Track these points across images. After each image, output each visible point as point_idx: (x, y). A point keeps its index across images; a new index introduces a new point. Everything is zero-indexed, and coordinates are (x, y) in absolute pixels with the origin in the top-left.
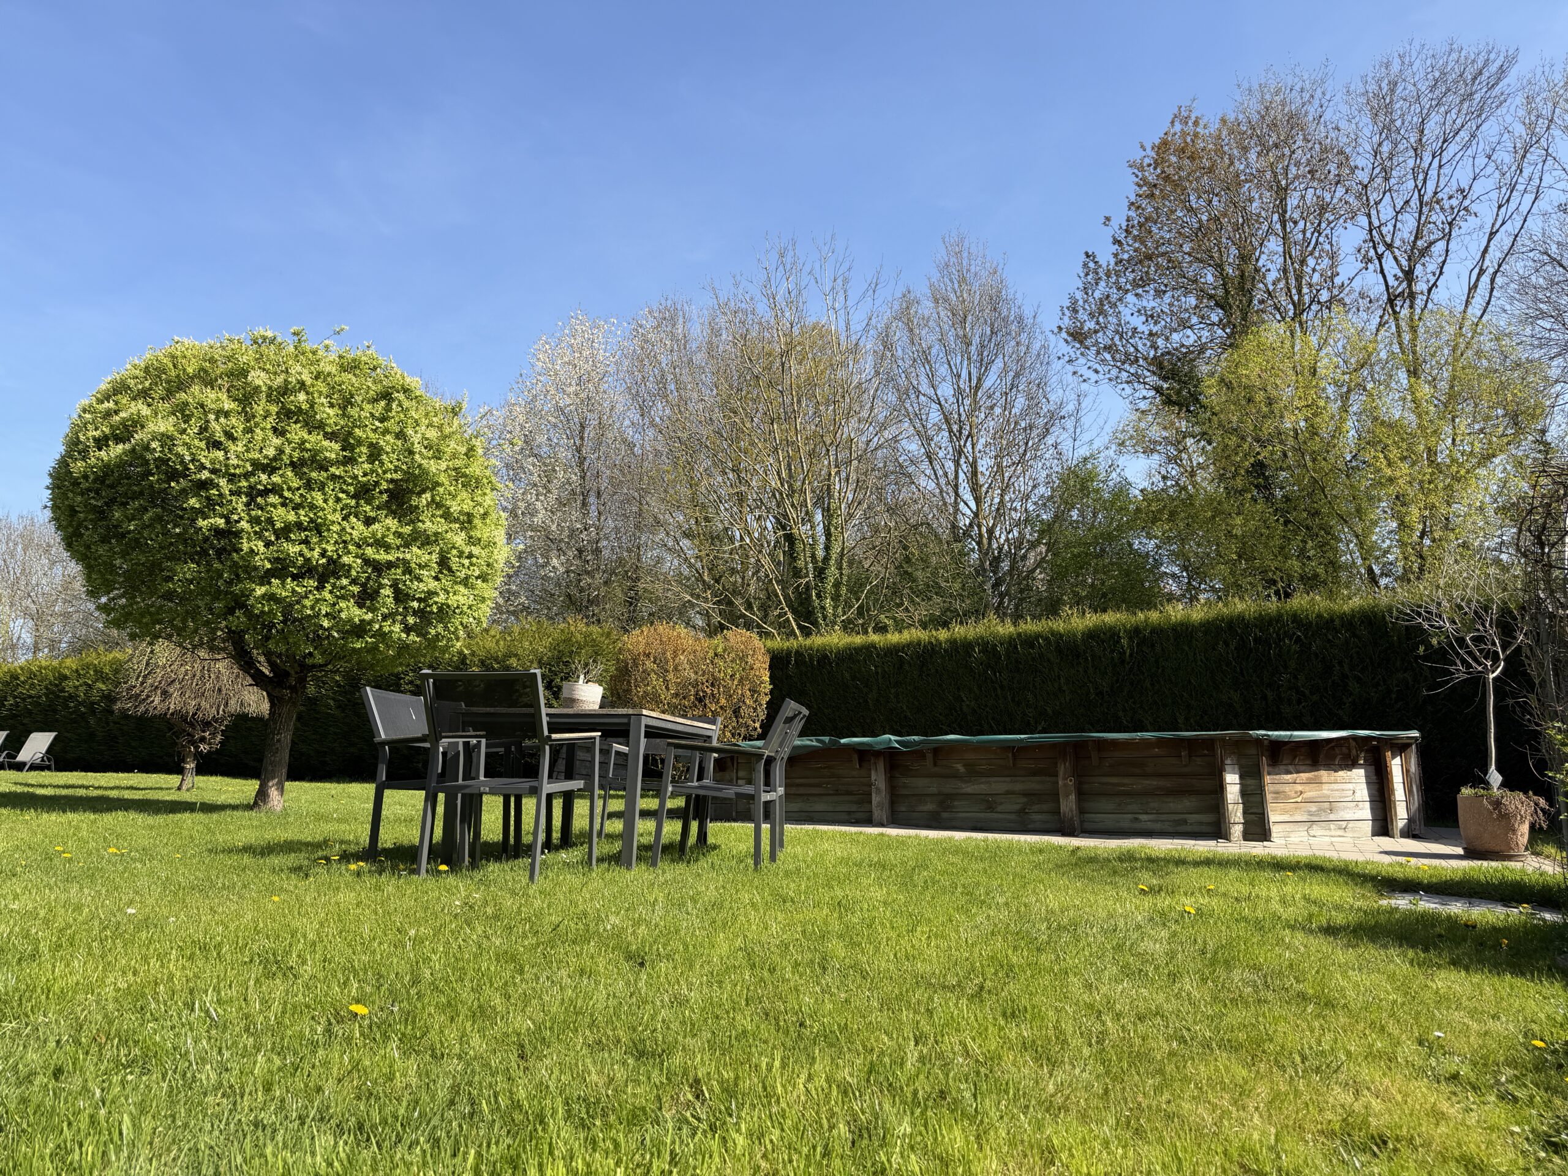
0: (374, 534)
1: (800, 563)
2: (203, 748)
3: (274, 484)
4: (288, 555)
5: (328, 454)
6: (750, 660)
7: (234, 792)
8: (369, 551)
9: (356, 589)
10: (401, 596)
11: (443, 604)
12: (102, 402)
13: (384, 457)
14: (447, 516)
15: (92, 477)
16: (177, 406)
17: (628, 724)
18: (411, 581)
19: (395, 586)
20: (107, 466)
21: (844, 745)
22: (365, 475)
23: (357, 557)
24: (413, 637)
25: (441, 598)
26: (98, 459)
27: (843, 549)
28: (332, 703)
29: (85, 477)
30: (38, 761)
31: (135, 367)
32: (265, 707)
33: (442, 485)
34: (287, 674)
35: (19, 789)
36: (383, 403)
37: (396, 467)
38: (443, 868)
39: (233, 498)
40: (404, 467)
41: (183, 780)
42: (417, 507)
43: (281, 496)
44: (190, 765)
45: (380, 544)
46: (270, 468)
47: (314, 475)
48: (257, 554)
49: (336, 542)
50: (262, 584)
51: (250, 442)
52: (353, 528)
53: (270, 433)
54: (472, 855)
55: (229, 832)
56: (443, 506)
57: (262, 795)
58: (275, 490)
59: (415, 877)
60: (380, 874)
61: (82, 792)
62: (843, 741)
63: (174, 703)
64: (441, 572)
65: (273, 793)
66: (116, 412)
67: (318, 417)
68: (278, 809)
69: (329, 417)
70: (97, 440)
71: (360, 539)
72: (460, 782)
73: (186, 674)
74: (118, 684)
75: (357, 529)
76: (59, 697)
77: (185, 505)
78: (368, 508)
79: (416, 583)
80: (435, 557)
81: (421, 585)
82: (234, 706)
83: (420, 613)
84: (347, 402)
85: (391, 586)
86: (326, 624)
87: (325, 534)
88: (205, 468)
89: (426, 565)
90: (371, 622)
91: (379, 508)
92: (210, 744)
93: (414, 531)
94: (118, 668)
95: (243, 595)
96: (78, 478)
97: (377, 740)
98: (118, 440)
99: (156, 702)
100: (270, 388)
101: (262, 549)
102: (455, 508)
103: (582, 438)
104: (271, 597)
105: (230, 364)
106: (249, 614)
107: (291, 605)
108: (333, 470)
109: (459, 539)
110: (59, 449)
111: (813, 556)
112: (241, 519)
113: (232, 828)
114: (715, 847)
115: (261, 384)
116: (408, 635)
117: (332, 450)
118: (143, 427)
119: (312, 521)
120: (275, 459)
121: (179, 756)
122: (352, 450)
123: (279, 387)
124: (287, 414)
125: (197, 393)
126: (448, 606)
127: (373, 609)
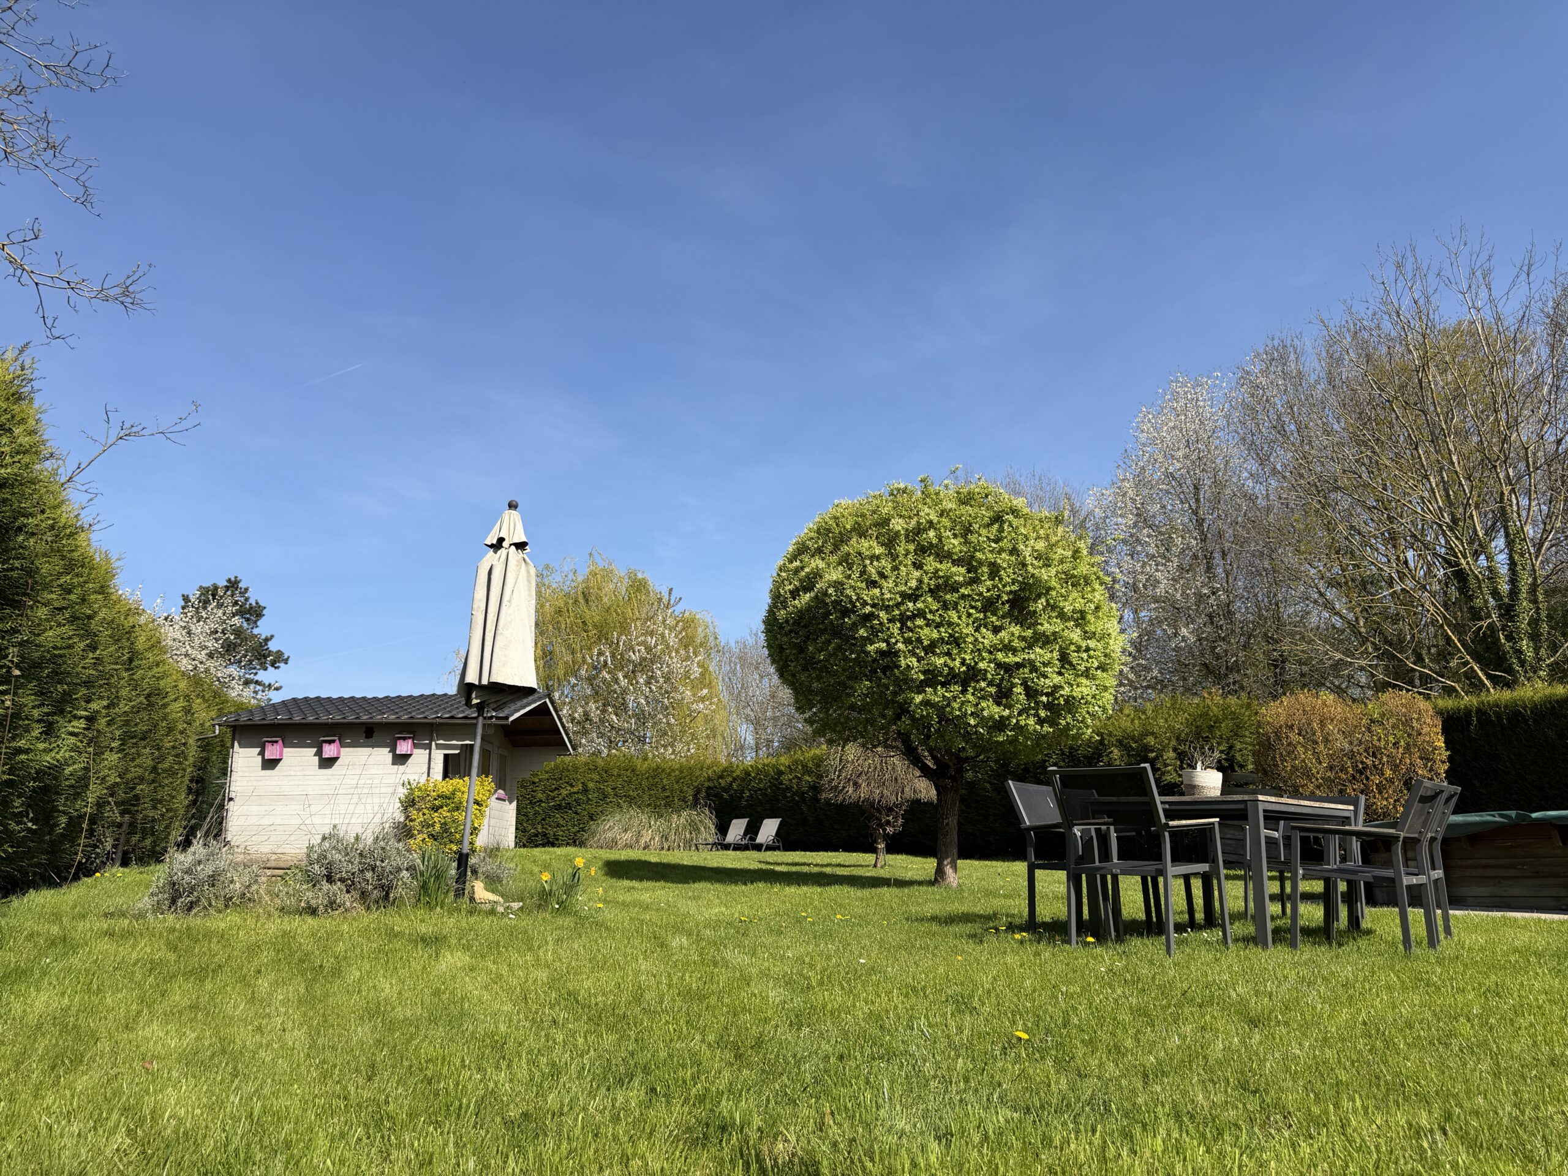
0: (1002, 641)
1: (1478, 602)
2: (889, 830)
3: (918, 609)
4: (936, 666)
5: (957, 578)
6: (1415, 724)
7: (918, 869)
8: (1000, 656)
9: (993, 690)
10: (1031, 693)
11: (1068, 696)
12: (792, 562)
13: (1002, 572)
14: (1062, 616)
15: (791, 622)
16: (842, 557)
17: (1246, 810)
18: (1038, 678)
19: (1024, 683)
20: (800, 611)
21: (1536, 819)
22: (988, 590)
23: (990, 662)
24: (1047, 729)
25: (1066, 691)
26: (794, 607)
27: (1535, 579)
28: (988, 786)
29: (787, 621)
30: (771, 843)
31: (810, 530)
32: (933, 793)
33: (1054, 589)
34: (947, 766)
35: (764, 867)
36: (996, 526)
37: (1013, 579)
38: (1090, 939)
39: (890, 625)
40: (1020, 579)
41: (877, 858)
42: (1035, 612)
43: (925, 618)
44: (881, 846)
45: (1008, 648)
46: (914, 597)
47: (948, 597)
48: (913, 668)
49: (972, 651)
50: (919, 693)
51: (898, 578)
52: (984, 638)
53: (911, 568)
54: (1117, 930)
55: (918, 904)
56: (1057, 607)
57: (940, 872)
58: (921, 614)
59: (1067, 947)
60: (1039, 943)
61: (805, 869)
62: (1534, 815)
63: (863, 793)
64: (1063, 667)
65: (949, 870)
66: (802, 568)
67: (946, 548)
68: (955, 885)
69: (954, 547)
70: (791, 592)
71: (991, 646)
72: (1097, 864)
73: (870, 767)
74: (820, 777)
75: (988, 638)
76: (779, 788)
77: (857, 635)
78: (994, 619)
79: (1042, 680)
80: (1056, 655)
81: (1047, 681)
82: (908, 794)
83: (1048, 706)
84: (967, 530)
85: (1021, 684)
86: (972, 722)
87: (963, 645)
88: (867, 604)
89: (1049, 663)
90: (1009, 717)
91: (1003, 617)
92: (894, 826)
93: (1035, 633)
94: (819, 761)
95: (906, 703)
96: (782, 623)
97: (1023, 826)
98: (807, 589)
99: (850, 792)
100: (907, 530)
101: (916, 664)
102: (1068, 609)
103: (1197, 500)
104: (926, 703)
105: (876, 516)
106: (912, 718)
107: (943, 708)
108: (962, 590)
109: (1075, 635)
110: (766, 601)
111: (1495, 593)
112: (897, 641)
113: (921, 901)
114: (1369, 932)
115: (900, 528)
116: (1042, 727)
117: (959, 573)
118: (821, 577)
119: (951, 636)
120: (917, 588)
121: (872, 837)
122: (976, 572)
123: (914, 529)
124: (922, 550)
125: (857, 545)
126: (1074, 698)
127: (1009, 706)
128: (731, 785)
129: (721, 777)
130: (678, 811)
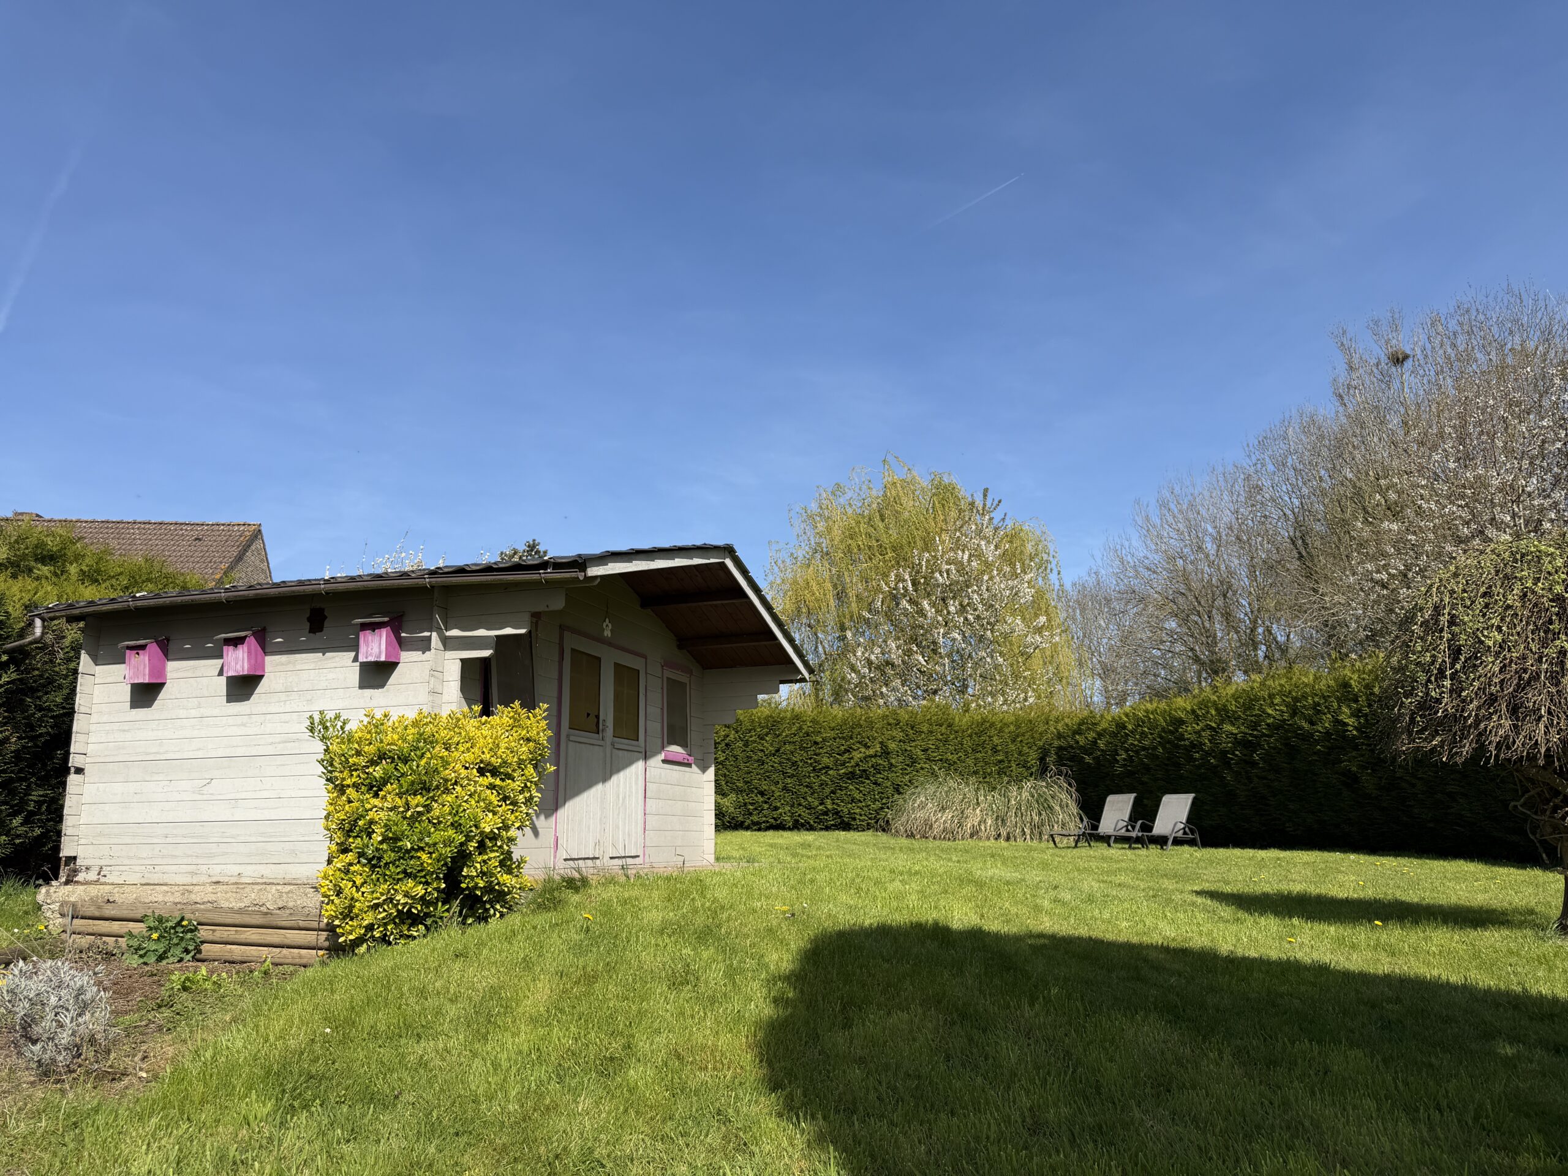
30: (1181, 834)
128: (1095, 742)
129: (1078, 732)
130: (1018, 780)
